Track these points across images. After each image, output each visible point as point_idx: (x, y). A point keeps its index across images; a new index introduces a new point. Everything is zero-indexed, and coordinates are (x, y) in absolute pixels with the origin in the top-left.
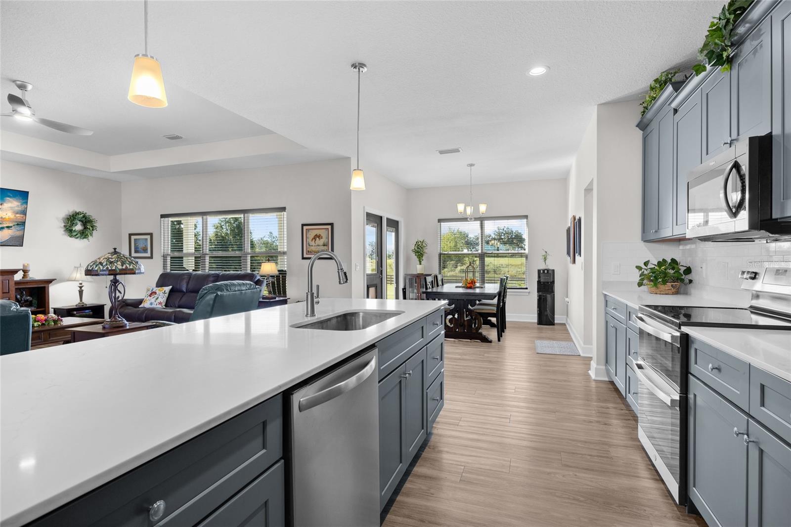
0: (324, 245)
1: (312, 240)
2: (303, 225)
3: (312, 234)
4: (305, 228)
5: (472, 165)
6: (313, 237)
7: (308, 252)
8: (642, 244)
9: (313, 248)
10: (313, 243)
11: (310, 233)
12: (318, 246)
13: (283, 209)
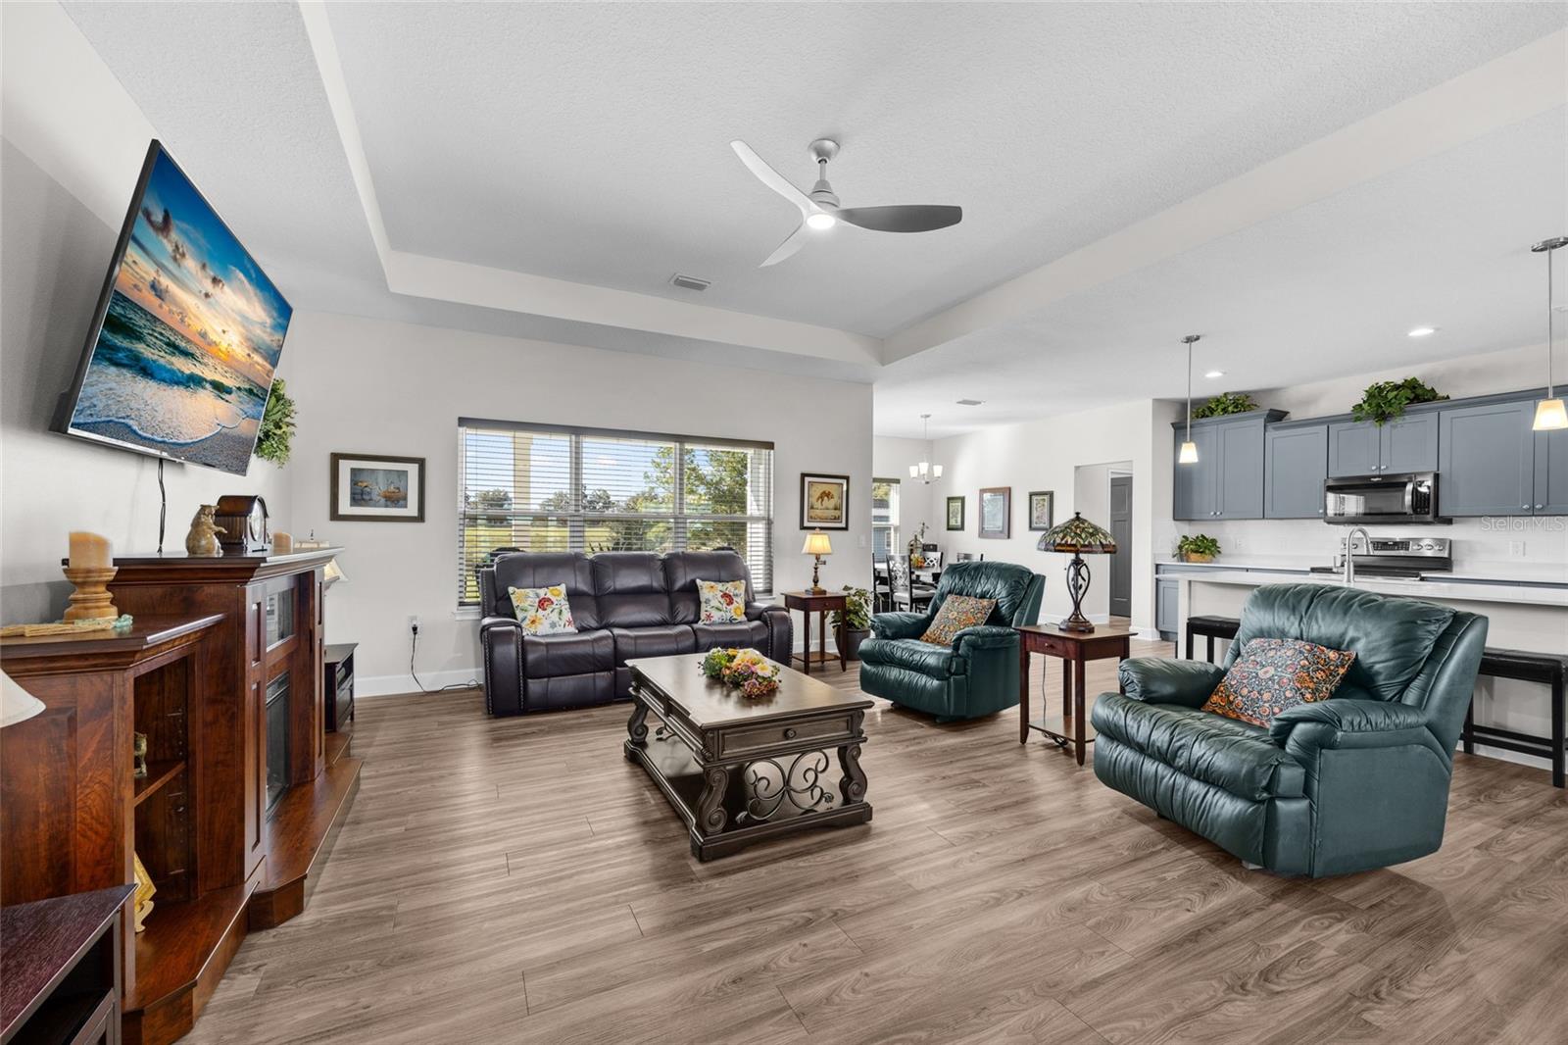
0: (836, 509)
1: (818, 499)
2: (804, 476)
3: (817, 491)
4: (807, 479)
5: (928, 416)
6: (819, 494)
7: (811, 519)
8: (1173, 522)
9: (818, 512)
10: (818, 505)
11: (814, 489)
12: (827, 509)
13: (770, 446)
